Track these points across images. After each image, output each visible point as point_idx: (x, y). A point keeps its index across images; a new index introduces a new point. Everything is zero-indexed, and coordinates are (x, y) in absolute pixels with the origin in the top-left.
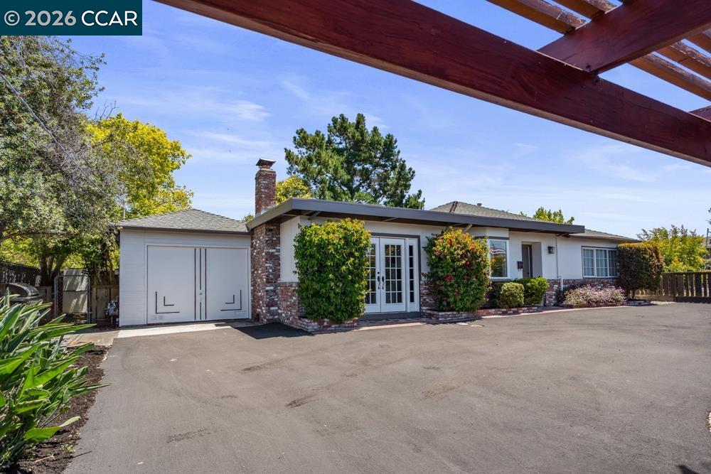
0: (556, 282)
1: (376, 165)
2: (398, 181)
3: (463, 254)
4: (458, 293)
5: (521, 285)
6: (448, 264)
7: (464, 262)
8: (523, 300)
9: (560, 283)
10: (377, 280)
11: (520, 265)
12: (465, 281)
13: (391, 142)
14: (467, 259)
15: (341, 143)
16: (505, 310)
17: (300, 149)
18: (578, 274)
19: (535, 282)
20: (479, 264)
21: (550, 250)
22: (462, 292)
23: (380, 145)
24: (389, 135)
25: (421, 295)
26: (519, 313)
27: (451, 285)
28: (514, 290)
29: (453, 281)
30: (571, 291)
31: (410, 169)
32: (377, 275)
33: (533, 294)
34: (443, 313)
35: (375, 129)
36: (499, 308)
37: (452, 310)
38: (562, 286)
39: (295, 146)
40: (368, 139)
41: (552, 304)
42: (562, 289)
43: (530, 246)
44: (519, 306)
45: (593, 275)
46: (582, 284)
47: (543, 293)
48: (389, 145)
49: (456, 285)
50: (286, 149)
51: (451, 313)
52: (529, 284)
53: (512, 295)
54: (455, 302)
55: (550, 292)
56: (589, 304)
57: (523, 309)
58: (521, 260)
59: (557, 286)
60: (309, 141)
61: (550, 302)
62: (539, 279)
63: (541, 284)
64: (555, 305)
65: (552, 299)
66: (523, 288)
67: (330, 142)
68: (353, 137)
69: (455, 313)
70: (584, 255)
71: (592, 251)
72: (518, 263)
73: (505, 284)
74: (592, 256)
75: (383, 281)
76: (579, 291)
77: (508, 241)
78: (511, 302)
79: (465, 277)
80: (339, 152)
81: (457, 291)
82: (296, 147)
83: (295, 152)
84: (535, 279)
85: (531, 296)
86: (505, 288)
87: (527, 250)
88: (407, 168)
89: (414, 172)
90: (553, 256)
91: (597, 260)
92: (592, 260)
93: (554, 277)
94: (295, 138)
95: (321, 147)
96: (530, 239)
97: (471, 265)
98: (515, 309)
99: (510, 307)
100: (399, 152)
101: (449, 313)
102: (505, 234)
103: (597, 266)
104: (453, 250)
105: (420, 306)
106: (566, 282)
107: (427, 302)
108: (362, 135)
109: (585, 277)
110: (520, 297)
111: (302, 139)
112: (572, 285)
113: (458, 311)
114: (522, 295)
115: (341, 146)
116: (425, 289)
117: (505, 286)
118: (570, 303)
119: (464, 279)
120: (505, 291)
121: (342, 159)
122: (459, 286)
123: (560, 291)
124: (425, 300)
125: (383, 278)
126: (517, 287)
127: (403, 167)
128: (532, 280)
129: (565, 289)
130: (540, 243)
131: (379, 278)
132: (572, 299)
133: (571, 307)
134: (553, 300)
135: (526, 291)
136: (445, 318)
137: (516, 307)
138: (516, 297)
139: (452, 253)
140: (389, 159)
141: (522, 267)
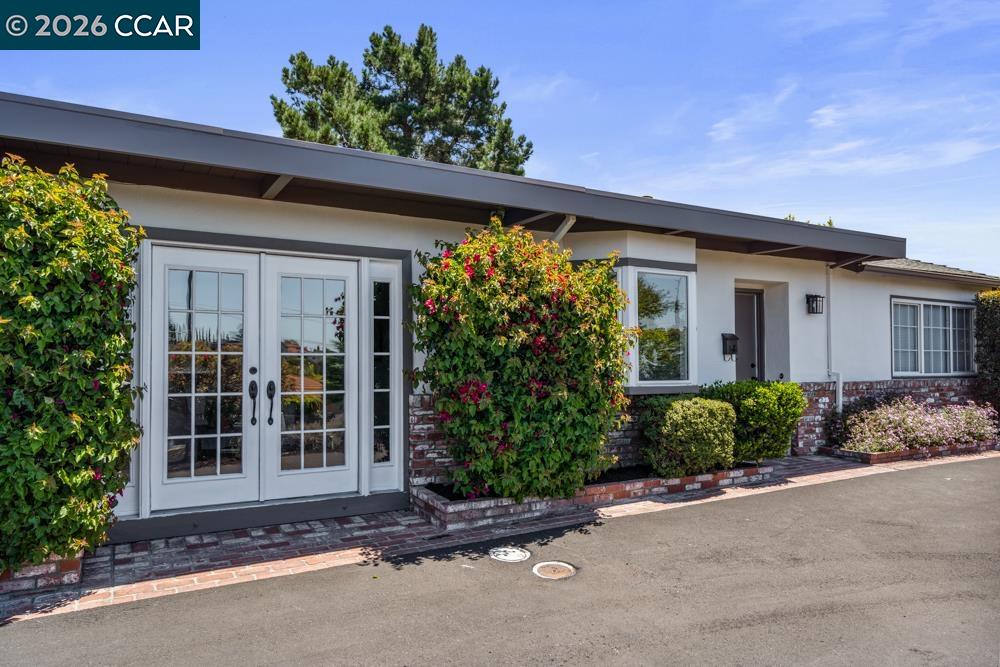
0: (825, 389)
1: (457, 133)
2: (498, 163)
3: (523, 308)
4: (505, 443)
5: (726, 405)
6: (467, 344)
7: (521, 336)
8: (730, 449)
9: (834, 392)
10: (245, 393)
11: (729, 345)
12: (531, 400)
13: (486, 82)
14: (533, 327)
15: (386, 87)
16: (677, 481)
17: (297, 95)
18: (879, 368)
19: (768, 395)
20: (580, 343)
21: (812, 303)
22: (518, 438)
23: (465, 90)
24: (482, 70)
25: (409, 440)
26: (718, 491)
27: (482, 416)
28: (701, 423)
29: (486, 402)
30: (865, 413)
31: (522, 139)
32: (247, 378)
33: (763, 430)
34: (462, 507)
35: (459, 61)
36: (660, 476)
37: (492, 494)
38: (841, 400)
39: (286, 88)
40: (440, 77)
41: (814, 449)
42: (840, 409)
43: (760, 294)
44: (719, 467)
45: (915, 369)
46: (892, 394)
47: (790, 427)
48: (483, 89)
49: (499, 416)
50: (272, 97)
51: (492, 503)
52: (750, 402)
53: (697, 437)
54: (498, 471)
55: (809, 418)
56: (915, 449)
57: (732, 474)
58: (733, 331)
59: (826, 400)
60: (312, 77)
61: (808, 444)
62: (781, 387)
63: (784, 401)
64: (821, 452)
65: (813, 436)
66: (732, 413)
67: (366, 85)
68: (407, 70)
69: (506, 502)
70: (894, 318)
71: (914, 307)
72: (725, 338)
73: (677, 405)
74: (915, 321)
75: (271, 396)
76: (887, 413)
77: (692, 276)
78: (693, 460)
79: (534, 386)
80: (381, 104)
81: (499, 434)
82: (289, 91)
83: (288, 99)
84: (769, 386)
85: (758, 438)
86: (677, 418)
87: (751, 304)
88: (515, 137)
89: (530, 146)
90: (818, 320)
91: (927, 331)
92: (915, 331)
93: (819, 376)
94: (286, 71)
95: (338, 88)
96: (757, 272)
97: (552, 345)
98: (708, 477)
99: (691, 473)
100: (504, 106)
101: (484, 504)
102: (686, 253)
103: (927, 346)
104: (482, 296)
105: (408, 473)
106: (852, 388)
107: (431, 462)
108: (426, 68)
109: (896, 374)
110: (723, 443)
111: (300, 75)
112: (868, 398)
113: (516, 498)
114: (729, 437)
115: (386, 93)
116: (422, 420)
117: (679, 410)
118: (861, 448)
119: (529, 393)
120: (676, 426)
121: (383, 116)
122: (510, 418)
123: (834, 414)
124: (422, 453)
125: (271, 387)
126: (712, 413)
127: (506, 134)
128: (761, 390)
129: (849, 409)
130: (784, 286)
131: (253, 388)
132: (865, 438)
133: (865, 460)
134: (816, 439)
135: (742, 421)
136: (472, 520)
137: (709, 471)
138: (710, 443)
139: (480, 305)
140: (482, 121)
141: (733, 351)
